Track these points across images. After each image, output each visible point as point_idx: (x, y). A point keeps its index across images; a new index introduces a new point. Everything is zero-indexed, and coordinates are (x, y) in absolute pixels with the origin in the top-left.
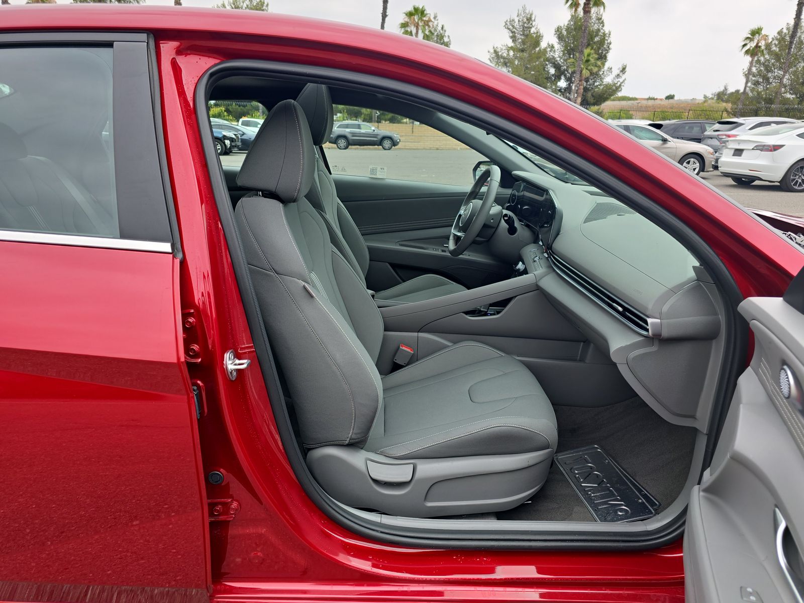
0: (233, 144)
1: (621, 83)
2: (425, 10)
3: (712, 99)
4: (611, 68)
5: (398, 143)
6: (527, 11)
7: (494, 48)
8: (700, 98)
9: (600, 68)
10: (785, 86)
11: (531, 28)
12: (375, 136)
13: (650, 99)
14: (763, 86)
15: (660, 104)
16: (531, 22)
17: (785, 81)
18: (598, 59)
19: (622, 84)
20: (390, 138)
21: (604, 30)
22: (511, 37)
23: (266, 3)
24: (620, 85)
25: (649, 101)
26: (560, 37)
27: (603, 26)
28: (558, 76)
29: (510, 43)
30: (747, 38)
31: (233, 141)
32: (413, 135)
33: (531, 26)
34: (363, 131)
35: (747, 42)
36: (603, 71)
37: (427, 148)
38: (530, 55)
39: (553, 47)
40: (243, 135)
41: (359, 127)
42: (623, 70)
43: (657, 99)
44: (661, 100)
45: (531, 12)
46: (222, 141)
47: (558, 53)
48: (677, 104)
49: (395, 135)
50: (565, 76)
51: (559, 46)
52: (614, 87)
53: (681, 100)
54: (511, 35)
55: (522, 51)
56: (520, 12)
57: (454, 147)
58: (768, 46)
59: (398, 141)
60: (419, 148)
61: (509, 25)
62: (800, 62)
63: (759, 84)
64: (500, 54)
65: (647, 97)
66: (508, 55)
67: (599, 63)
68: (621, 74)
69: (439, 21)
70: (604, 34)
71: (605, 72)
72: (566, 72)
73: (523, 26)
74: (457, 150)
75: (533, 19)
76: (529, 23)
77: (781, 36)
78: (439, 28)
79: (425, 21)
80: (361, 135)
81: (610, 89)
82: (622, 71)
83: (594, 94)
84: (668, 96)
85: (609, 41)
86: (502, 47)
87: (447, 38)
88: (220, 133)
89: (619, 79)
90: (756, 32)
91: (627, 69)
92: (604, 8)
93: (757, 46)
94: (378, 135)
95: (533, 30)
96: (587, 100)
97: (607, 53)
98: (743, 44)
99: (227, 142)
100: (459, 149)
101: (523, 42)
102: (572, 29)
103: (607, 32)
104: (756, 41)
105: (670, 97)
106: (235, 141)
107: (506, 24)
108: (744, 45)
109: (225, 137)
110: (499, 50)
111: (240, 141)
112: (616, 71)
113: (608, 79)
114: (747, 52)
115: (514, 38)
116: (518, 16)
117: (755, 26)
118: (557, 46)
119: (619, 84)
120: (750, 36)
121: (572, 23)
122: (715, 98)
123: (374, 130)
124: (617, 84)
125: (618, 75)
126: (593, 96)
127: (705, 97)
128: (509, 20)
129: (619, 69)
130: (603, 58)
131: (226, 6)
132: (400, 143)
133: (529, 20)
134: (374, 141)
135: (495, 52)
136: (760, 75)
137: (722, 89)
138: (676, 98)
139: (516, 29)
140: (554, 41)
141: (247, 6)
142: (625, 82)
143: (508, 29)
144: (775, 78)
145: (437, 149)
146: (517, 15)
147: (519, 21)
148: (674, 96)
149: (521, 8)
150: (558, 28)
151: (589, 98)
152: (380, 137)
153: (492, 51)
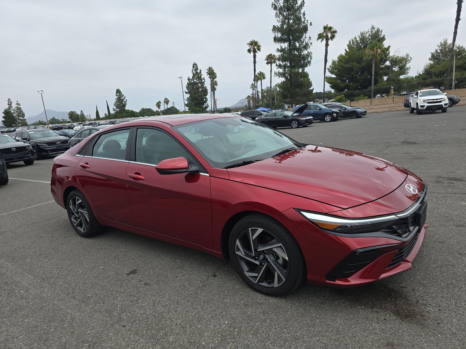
0: (337, 115)
23: (381, 30)
31: (338, 114)
40: (345, 109)
46: (331, 114)
88: (331, 110)
99: (335, 115)
106: (339, 114)
109: (333, 112)
111: (342, 113)
131: (357, 38)
141: (369, 35)
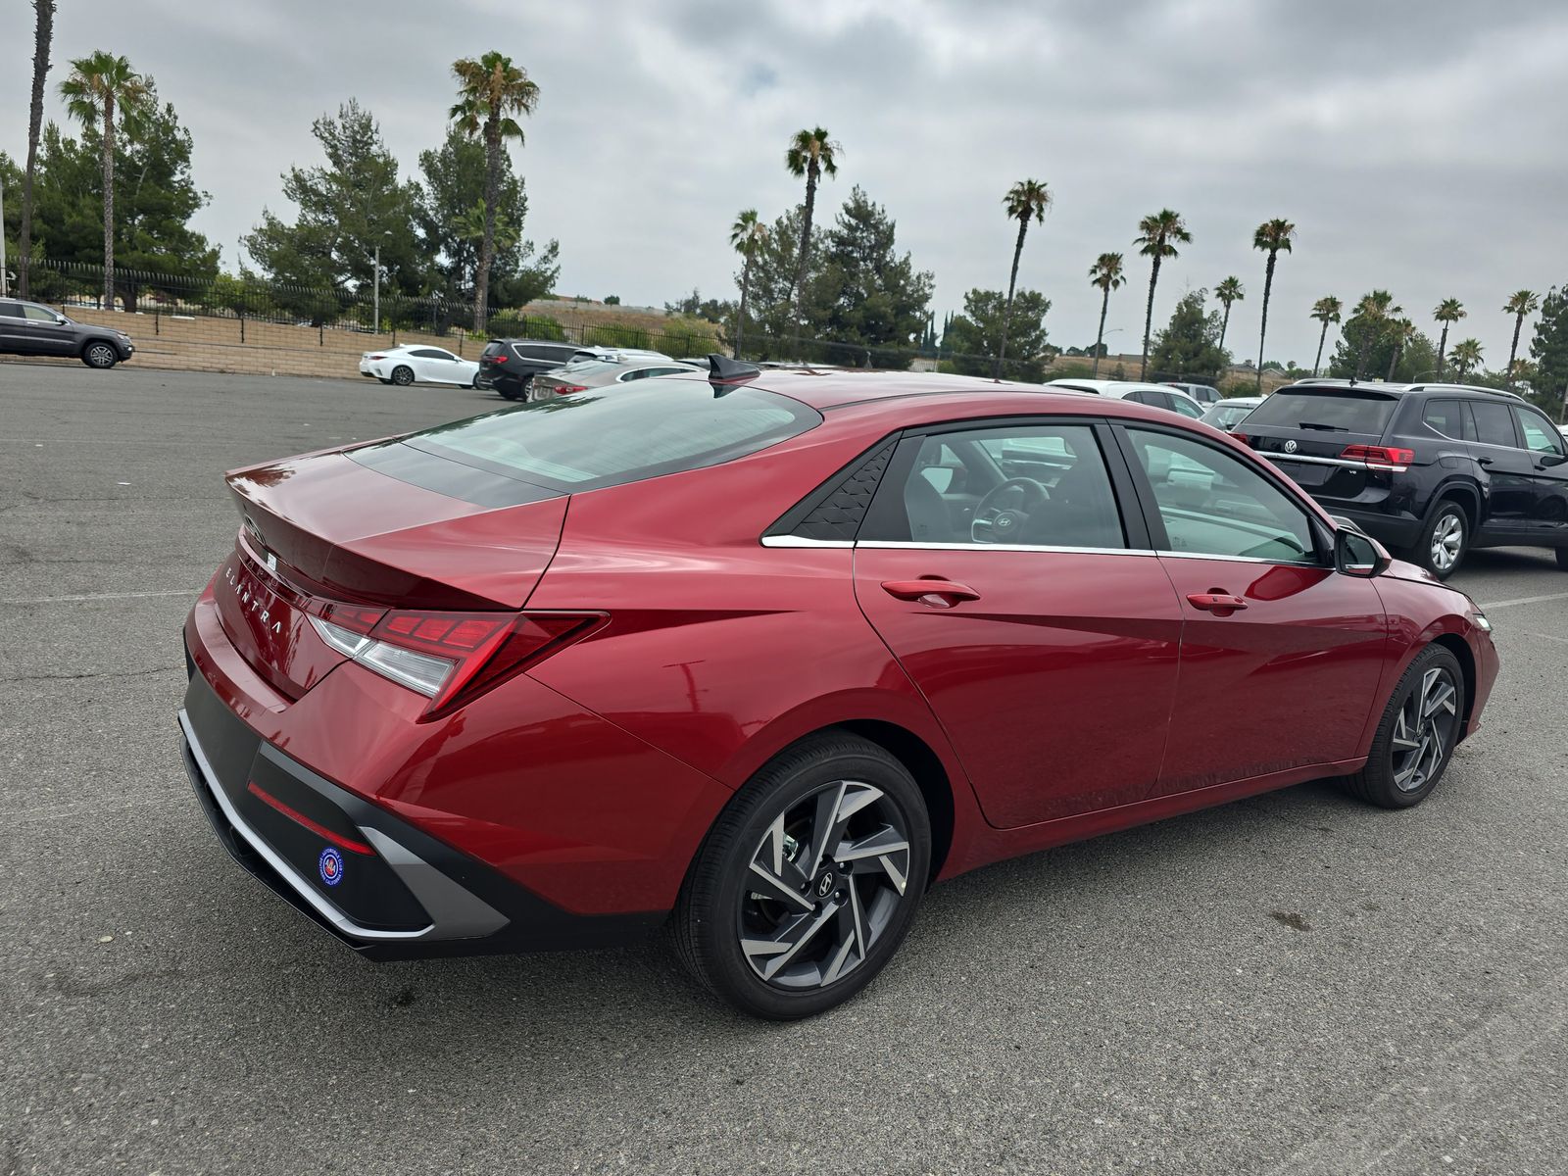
1: (554, 272)
2: (127, 66)
3: (679, 310)
4: (532, 244)
5: (130, 353)
6: (360, 112)
7: (293, 170)
8: (660, 307)
9: (514, 239)
10: (794, 306)
11: (371, 144)
12: (70, 335)
13: (578, 299)
14: (766, 303)
15: (598, 311)
16: (370, 133)
17: (794, 298)
18: (507, 224)
19: (556, 275)
20: (108, 342)
21: (511, 173)
22: (331, 156)
24: (552, 276)
25: (579, 303)
26: (431, 171)
27: (510, 166)
28: (433, 245)
29: (329, 167)
30: (737, 225)
32: (159, 337)
33: (369, 141)
34: (30, 321)
35: (738, 231)
36: (519, 247)
37: (198, 368)
38: (375, 198)
39: (418, 187)
41: (19, 312)
42: (554, 249)
43: (590, 301)
44: (598, 303)
45: (367, 113)
47: (429, 201)
48: (625, 313)
49: (122, 337)
50: (448, 247)
51: (430, 188)
52: (541, 278)
53: (631, 308)
54: (330, 150)
55: (357, 185)
56: (345, 110)
57: (263, 369)
58: (766, 241)
59: (130, 349)
60: (175, 367)
61: (323, 130)
62: (809, 271)
63: (760, 299)
64: (309, 183)
65: (575, 296)
66: (329, 190)
67: (511, 230)
68: (550, 256)
69: (158, 94)
70: (515, 182)
71: (522, 249)
72: (449, 240)
73: (355, 141)
74: (271, 375)
75: (373, 128)
76: (365, 134)
77: (781, 227)
78: (161, 109)
79: (127, 90)
80: (28, 330)
81: (534, 281)
82: (550, 251)
83: (508, 287)
84: (609, 298)
85: (522, 194)
86: (312, 171)
87: (182, 132)
89: (547, 266)
90: (748, 217)
91: (559, 249)
92: (523, 140)
93: (751, 238)
94: (74, 333)
95: (374, 149)
96: (496, 296)
97: (523, 215)
98: (733, 233)
100: (273, 374)
101: (357, 170)
102: (453, 161)
103: (517, 177)
104: (750, 231)
105: (612, 301)
107: (317, 128)
108: (735, 236)
110: (306, 176)
112: (540, 250)
113: (528, 263)
114: (739, 247)
115: (337, 161)
116: (341, 116)
117: (747, 209)
118: (426, 188)
119: (549, 273)
120: (740, 222)
121: (451, 149)
122: (683, 310)
123: (63, 323)
124: (545, 272)
125: (545, 257)
126: (505, 288)
127: (667, 306)
128: (321, 121)
129: (545, 247)
130: (516, 222)
132: (133, 354)
133: (366, 127)
134: (64, 345)
135: (298, 178)
136: (760, 285)
137: (691, 296)
138: (622, 303)
139: (339, 141)
140: (421, 177)
142: (560, 271)
143: (323, 138)
144: (780, 291)
145: (222, 372)
146: (338, 113)
147: (344, 127)
148: (618, 299)
149: (346, 103)
150: (425, 154)
151: (500, 292)
152: (79, 339)
153: (290, 175)
